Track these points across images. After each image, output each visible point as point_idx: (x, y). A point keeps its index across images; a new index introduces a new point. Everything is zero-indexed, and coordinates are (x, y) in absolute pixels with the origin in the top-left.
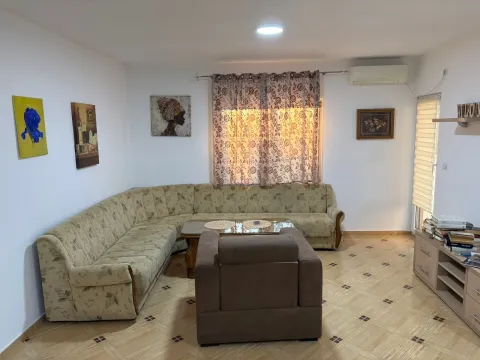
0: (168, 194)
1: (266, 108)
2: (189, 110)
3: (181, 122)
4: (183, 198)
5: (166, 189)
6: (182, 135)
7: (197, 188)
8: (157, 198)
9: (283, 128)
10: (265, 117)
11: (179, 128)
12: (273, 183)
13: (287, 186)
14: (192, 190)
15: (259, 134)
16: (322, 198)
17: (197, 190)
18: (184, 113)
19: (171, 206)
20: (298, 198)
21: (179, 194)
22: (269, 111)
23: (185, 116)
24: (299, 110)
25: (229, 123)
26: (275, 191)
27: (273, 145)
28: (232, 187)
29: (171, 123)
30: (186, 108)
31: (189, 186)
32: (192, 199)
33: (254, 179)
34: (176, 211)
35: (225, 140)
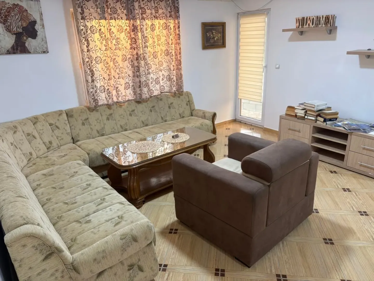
0: (39, 126)
1: (134, 18)
2: (42, 19)
3: (33, 34)
4: (57, 127)
5: (35, 120)
6: (36, 52)
7: (69, 114)
8: (28, 135)
9: (151, 41)
10: (134, 29)
11: (30, 43)
12: (148, 96)
13: (158, 98)
14: (64, 116)
15: (129, 47)
16: (187, 104)
17: (72, 116)
18: (35, 22)
19: (47, 140)
20: (169, 107)
21: (51, 125)
22: (138, 22)
23: (37, 27)
24: (162, 22)
25: (97, 36)
26: (150, 104)
27: (144, 59)
28: (109, 106)
29: (18, 36)
30: (36, 17)
31: (60, 113)
32: (68, 128)
33: (128, 94)
34: (55, 144)
35: (94, 56)
